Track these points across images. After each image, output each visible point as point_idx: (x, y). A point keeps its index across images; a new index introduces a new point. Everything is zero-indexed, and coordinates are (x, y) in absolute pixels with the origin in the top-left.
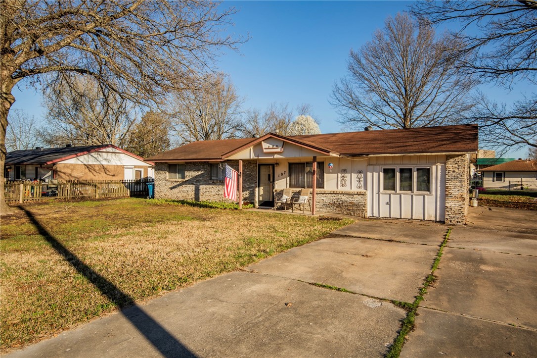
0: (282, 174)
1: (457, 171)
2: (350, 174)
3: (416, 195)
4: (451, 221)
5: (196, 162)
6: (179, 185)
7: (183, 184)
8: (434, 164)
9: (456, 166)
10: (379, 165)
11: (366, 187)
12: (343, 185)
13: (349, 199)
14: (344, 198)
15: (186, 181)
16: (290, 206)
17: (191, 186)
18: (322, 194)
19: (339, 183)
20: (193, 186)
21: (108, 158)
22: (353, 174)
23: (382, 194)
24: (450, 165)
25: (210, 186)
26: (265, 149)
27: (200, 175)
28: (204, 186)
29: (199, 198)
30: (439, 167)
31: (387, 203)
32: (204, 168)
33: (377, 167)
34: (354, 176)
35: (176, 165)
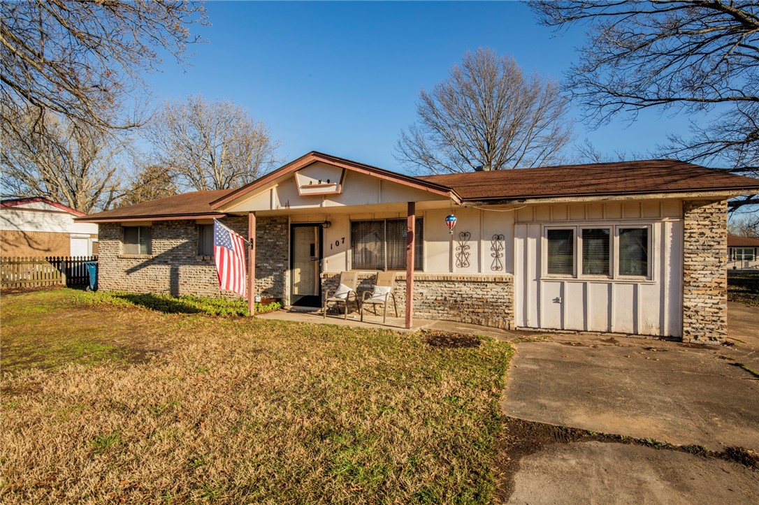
0: (337, 243)
1: (708, 232)
2: (476, 242)
3: (618, 283)
4: (696, 337)
5: (172, 221)
6: (141, 266)
7: (149, 265)
8: (659, 219)
9: (707, 222)
10: (540, 222)
11: (510, 267)
12: (462, 265)
13: (478, 292)
14: (466, 289)
16: (356, 305)
17: (163, 267)
18: (420, 281)
19: (455, 259)
20: (167, 267)
21: (35, 220)
22: (483, 242)
23: (546, 280)
24: (693, 221)
25: (199, 267)
26: (304, 187)
28: (187, 267)
30: (669, 226)
31: (556, 301)
33: (535, 228)
34: (486, 245)
35: (137, 228)
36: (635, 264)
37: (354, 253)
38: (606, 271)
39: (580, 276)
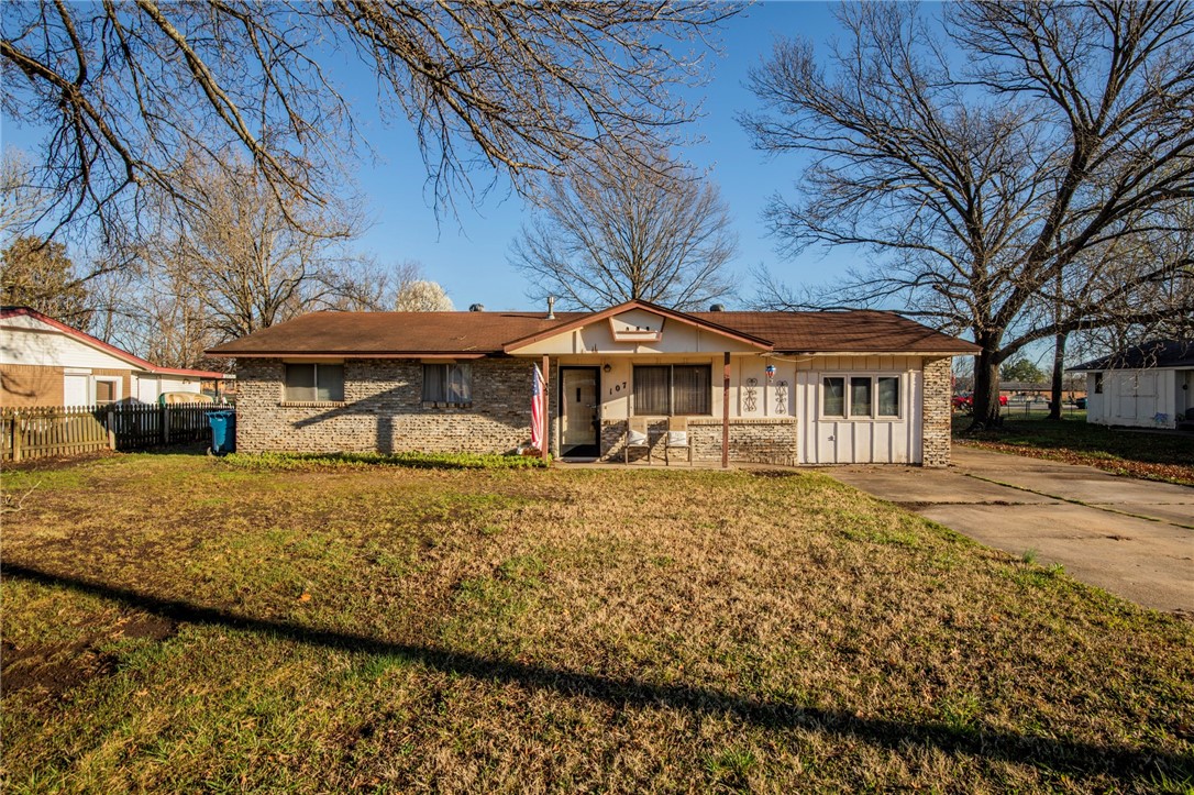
0: (618, 388)
1: (939, 382)
2: (762, 388)
3: (878, 422)
4: (931, 462)
5: (380, 359)
6: (323, 417)
7: (339, 414)
8: (906, 370)
9: (938, 374)
10: (818, 371)
11: (793, 410)
12: (749, 409)
13: (766, 434)
14: (755, 432)
15: (347, 407)
16: (643, 452)
17: (365, 417)
18: (711, 425)
19: (742, 403)
20: (372, 417)
22: (768, 388)
23: (823, 422)
24: (930, 372)
25: (427, 417)
26: (619, 333)
27: (395, 390)
28: (408, 417)
29: (390, 447)
30: (913, 376)
31: (831, 438)
32: (408, 375)
33: (814, 376)
34: (772, 390)
35: (312, 366)
36: (889, 407)
37: (636, 399)
38: (869, 413)
39: (850, 417)
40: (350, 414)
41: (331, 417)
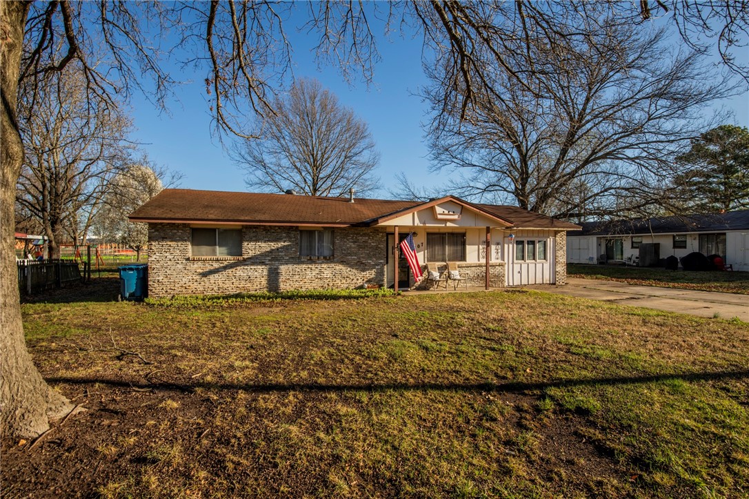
0: (419, 246)
1: (561, 243)
3: (538, 263)
4: (559, 283)
5: (270, 226)
7: (238, 266)
8: (549, 237)
9: (561, 239)
11: (503, 258)
12: (483, 257)
15: (245, 260)
17: (259, 267)
18: (466, 267)
19: (480, 255)
20: (263, 267)
23: (516, 264)
24: (558, 238)
27: (281, 248)
28: (290, 266)
29: (277, 287)
30: (551, 240)
31: (519, 272)
32: (290, 238)
34: (493, 247)
35: (214, 230)
36: (543, 256)
37: (429, 253)
38: (534, 259)
39: (527, 261)
40: (247, 265)
41: (232, 267)
